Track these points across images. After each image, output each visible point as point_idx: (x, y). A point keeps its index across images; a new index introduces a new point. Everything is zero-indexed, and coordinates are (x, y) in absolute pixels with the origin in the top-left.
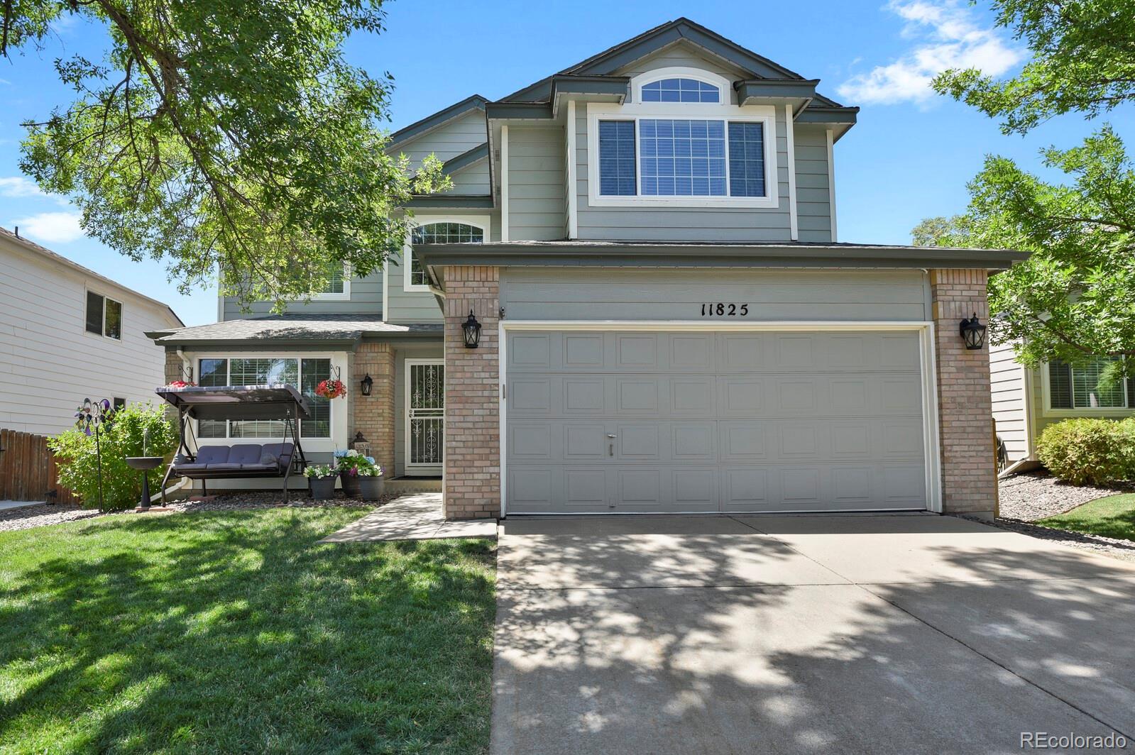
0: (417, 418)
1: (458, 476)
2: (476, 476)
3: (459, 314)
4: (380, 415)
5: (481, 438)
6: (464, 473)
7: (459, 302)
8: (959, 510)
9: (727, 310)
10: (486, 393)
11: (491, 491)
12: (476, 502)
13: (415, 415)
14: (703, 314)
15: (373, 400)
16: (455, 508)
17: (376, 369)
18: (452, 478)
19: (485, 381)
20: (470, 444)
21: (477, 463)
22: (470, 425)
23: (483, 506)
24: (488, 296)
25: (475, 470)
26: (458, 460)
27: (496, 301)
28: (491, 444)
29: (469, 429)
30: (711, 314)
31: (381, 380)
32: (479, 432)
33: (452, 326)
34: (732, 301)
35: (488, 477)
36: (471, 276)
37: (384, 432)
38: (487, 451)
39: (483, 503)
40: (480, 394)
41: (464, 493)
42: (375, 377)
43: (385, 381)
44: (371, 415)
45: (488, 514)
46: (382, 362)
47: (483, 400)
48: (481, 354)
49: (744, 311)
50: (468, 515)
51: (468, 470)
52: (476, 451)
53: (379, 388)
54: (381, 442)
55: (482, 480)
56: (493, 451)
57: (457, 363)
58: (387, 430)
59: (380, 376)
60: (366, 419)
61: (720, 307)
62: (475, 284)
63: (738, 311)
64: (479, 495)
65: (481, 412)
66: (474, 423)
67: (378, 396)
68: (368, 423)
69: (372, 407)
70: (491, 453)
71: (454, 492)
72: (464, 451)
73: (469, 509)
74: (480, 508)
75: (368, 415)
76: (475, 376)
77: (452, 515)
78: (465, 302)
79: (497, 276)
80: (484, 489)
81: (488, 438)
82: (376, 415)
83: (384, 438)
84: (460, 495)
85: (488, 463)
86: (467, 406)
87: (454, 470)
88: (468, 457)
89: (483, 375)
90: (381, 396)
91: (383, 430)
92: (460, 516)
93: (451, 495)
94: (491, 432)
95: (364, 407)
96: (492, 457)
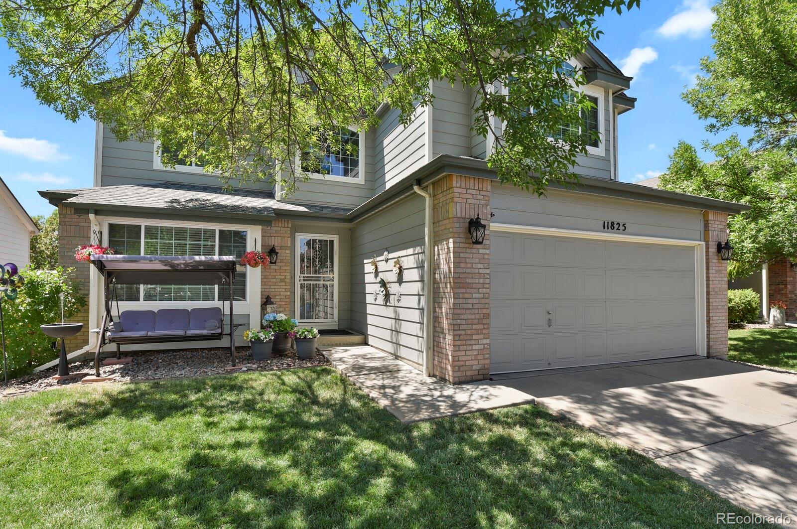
0: (306, 282)
1: (461, 348)
2: (474, 347)
3: (463, 215)
4: (282, 280)
5: (477, 316)
6: (466, 345)
7: (463, 205)
8: (714, 355)
9: (616, 226)
10: (481, 281)
11: (484, 359)
12: (474, 367)
13: (304, 280)
14: (604, 228)
15: (276, 267)
16: (459, 374)
17: (280, 241)
18: (458, 349)
19: (481, 271)
20: (470, 321)
21: (475, 337)
22: (470, 306)
23: (479, 370)
24: (483, 202)
25: (473, 342)
26: (461, 335)
27: (488, 207)
28: (485, 321)
29: (470, 309)
30: (608, 228)
31: (284, 251)
32: (476, 311)
33: (458, 224)
34: (619, 221)
35: (482, 347)
36: (472, 184)
37: (286, 295)
38: (481, 327)
39: (478, 368)
40: (477, 281)
41: (466, 361)
42: (279, 248)
43: (287, 252)
44: (274, 280)
45: (481, 377)
46: (286, 235)
47: (479, 286)
48: (478, 249)
49: (624, 228)
50: (469, 379)
51: (469, 342)
52: (474, 327)
53: (281, 258)
54: (284, 303)
55: (478, 350)
56: (485, 327)
57: (462, 255)
58: (289, 293)
59: (282, 247)
60: (270, 284)
61: (613, 224)
62: (474, 192)
63: (621, 228)
64: (476, 362)
65: (477, 296)
66: (473, 304)
67: (280, 264)
68: (272, 287)
69: (275, 274)
70: (484, 329)
71: (459, 361)
72: (466, 327)
73: (469, 373)
74: (476, 373)
75: (272, 280)
76: (474, 267)
77: (457, 379)
78: (468, 206)
79: (489, 188)
80: (480, 357)
81: (482, 316)
82: (279, 280)
83: (285, 300)
84: (462, 363)
85: (482, 336)
86: (468, 290)
87: (459, 343)
88: (469, 332)
89: (479, 266)
90: (284, 264)
91: (285, 294)
92: (463, 379)
93: (456, 363)
94: (485, 311)
95: (268, 274)
96: (485, 331)
